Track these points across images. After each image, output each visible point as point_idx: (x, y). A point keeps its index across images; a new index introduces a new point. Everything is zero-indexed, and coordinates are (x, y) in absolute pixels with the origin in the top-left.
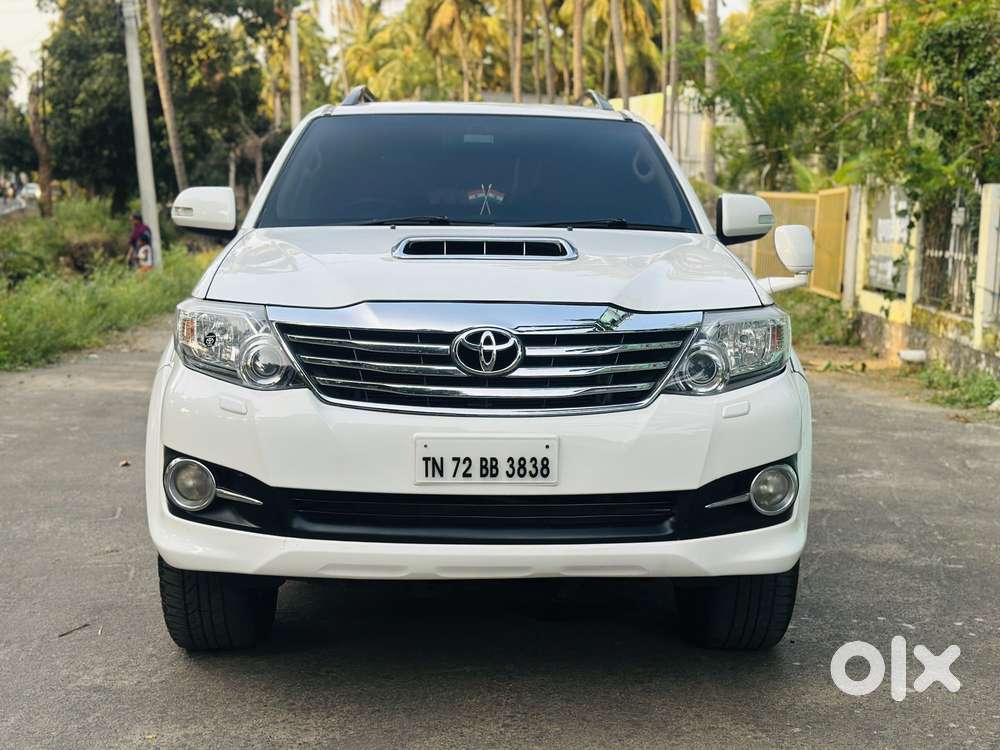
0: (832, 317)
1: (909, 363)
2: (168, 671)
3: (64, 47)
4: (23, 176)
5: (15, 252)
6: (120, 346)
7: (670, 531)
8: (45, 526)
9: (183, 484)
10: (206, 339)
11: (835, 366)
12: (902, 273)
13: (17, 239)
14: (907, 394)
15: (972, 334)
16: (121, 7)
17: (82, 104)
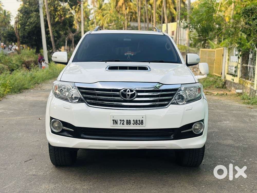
0: (219, 81)
1: (238, 93)
2: (51, 171)
3: (24, 11)
4: (13, 44)
5: (11, 63)
6: (38, 88)
7: (173, 138)
8: (20, 134)
9: (55, 126)
10: (60, 91)
11: (219, 94)
12: (237, 70)
13: (12, 60)
14: (237, 101)
15: (254, 86)
16: (38, 1)
17: (28, 25)
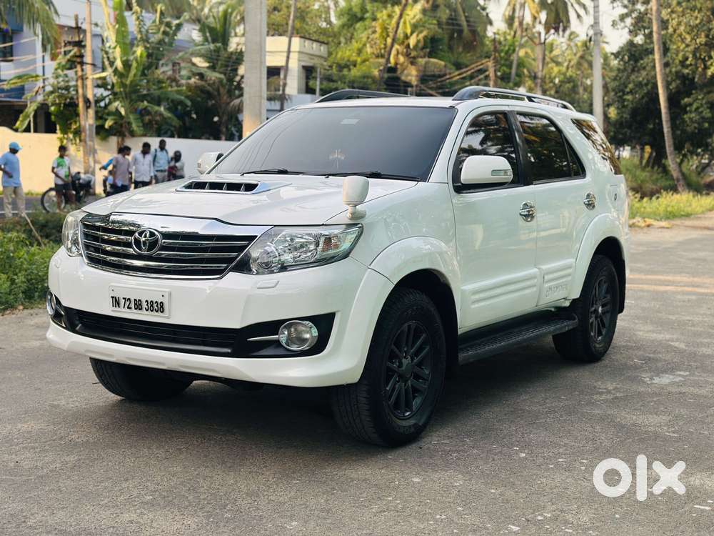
17: (631, 92)
